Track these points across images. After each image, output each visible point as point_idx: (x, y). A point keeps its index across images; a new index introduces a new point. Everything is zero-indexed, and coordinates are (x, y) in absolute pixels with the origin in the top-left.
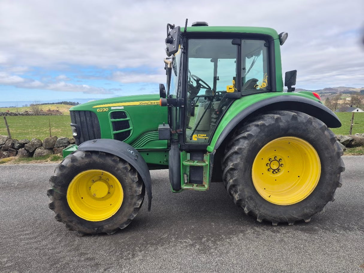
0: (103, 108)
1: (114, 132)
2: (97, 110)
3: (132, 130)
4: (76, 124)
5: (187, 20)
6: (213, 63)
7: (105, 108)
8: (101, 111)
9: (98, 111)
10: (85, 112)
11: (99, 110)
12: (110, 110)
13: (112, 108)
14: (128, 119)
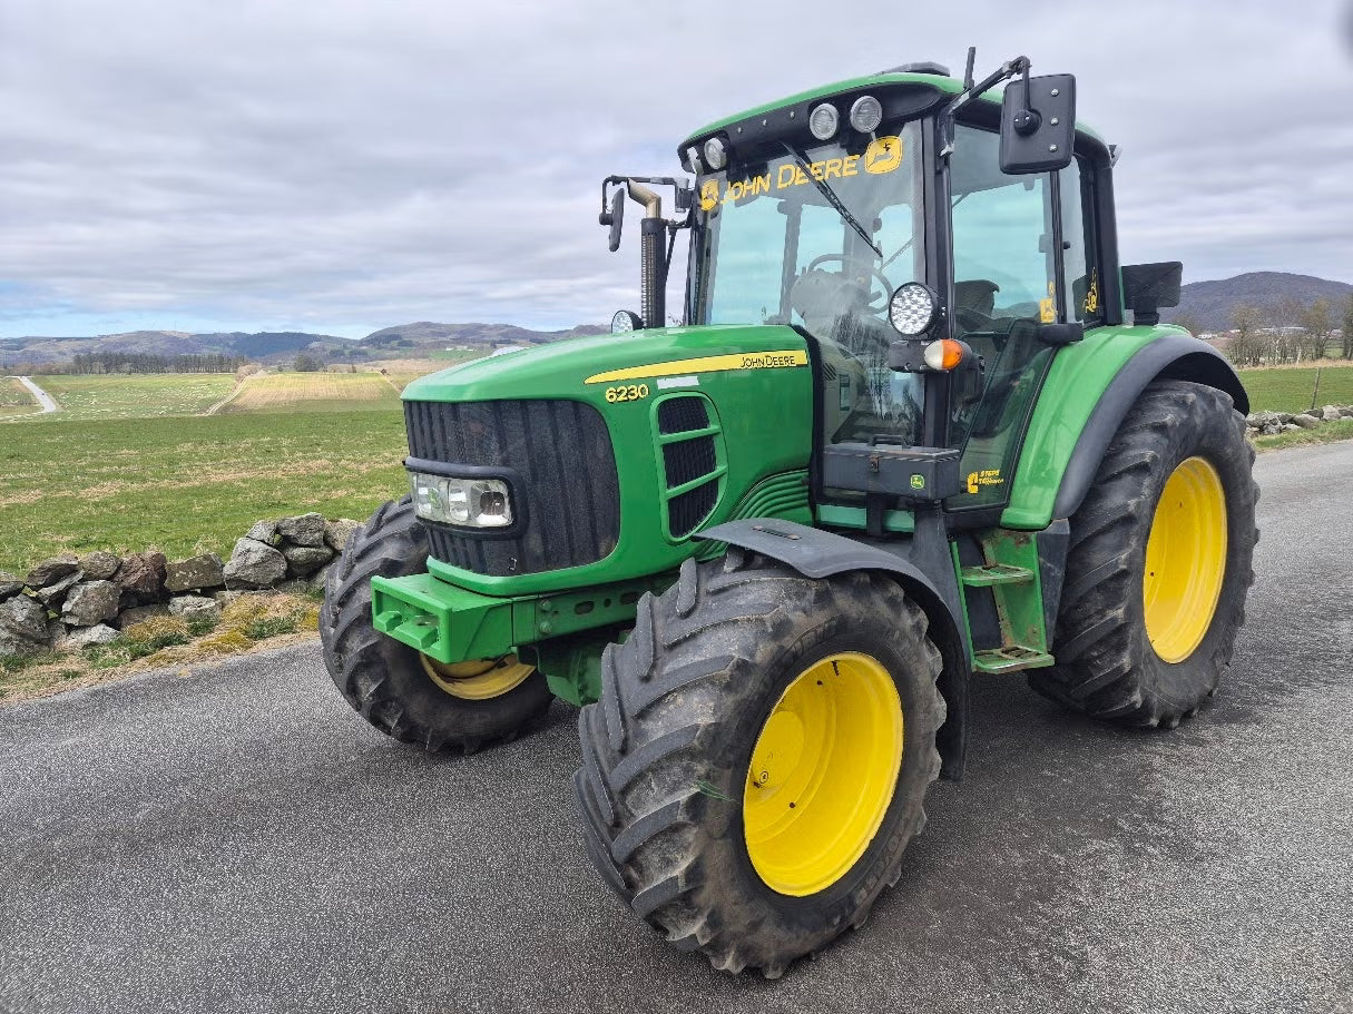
0: (627, 382)
1: (670, 491)
2: (607, 397)
3: (726, 476)
4: (510, 469)
5: (973, 51)
6: (784, 218)
7: (639, 380)
8: (621, 398)
9: (611, 397)
10: (551, 403)
11: (615, 396)
12: (654, 392)
13: (662, 384)
14: (713, 427)
